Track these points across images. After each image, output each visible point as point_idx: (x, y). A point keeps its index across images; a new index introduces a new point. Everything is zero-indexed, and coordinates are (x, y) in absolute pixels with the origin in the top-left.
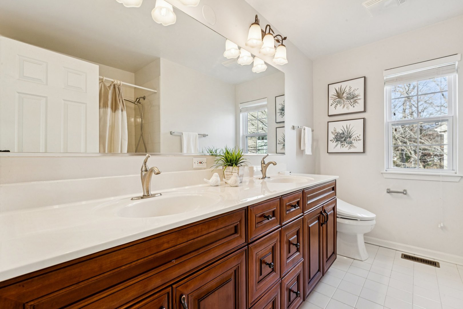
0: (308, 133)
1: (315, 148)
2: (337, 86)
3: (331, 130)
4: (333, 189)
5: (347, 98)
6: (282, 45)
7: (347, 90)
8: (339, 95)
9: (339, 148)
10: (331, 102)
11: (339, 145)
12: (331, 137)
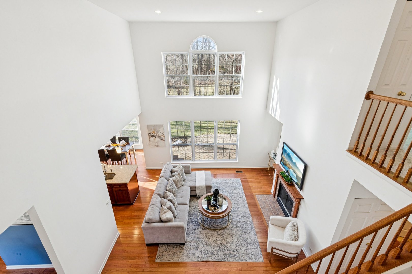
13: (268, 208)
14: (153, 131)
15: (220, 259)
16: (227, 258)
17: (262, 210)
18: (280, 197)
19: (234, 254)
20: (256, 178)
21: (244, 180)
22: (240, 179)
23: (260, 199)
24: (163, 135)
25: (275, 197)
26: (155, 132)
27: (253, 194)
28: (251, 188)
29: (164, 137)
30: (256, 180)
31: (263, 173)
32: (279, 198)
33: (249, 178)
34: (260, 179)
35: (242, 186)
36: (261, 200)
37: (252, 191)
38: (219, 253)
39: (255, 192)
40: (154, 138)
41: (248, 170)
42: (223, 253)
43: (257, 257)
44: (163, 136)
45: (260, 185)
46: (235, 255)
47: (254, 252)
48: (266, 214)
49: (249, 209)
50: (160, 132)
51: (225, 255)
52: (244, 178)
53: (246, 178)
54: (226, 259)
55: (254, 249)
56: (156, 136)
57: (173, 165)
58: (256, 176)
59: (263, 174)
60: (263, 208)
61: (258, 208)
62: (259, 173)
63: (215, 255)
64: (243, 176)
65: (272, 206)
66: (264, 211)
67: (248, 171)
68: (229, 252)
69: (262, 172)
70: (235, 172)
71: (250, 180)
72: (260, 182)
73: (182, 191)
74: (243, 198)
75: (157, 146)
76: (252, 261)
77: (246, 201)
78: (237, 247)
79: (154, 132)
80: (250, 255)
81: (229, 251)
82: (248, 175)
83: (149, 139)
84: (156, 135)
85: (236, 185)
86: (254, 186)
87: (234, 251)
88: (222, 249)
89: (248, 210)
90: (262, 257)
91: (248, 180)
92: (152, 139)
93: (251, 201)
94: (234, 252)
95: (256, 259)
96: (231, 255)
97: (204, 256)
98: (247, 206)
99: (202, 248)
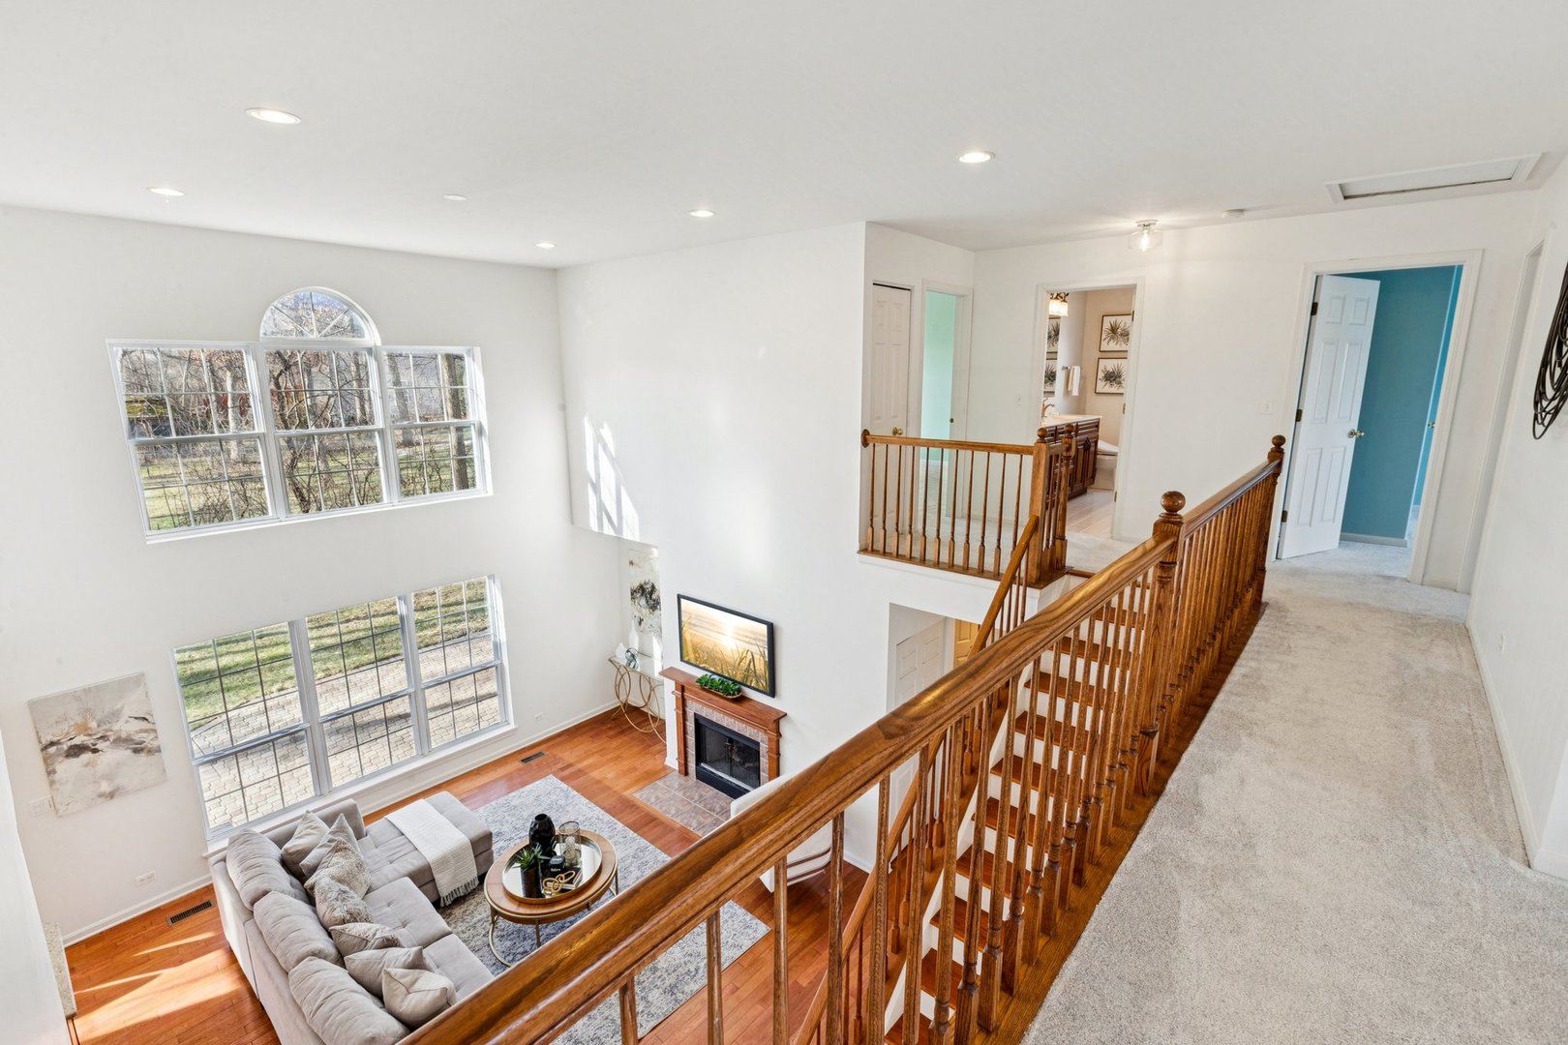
0: (1077, 371)
1: (1082, 389)
2: (1113, 319)
3: (1101, 367)
4: (1097, 426)
5: (1121, 335)
6: (1064, 301)
7: (1122, 325)
8: (1114, 330)
9: (1108, 389)
10: (1104, 336)
11: (1108, 385)
12: (1101, 375)
13: (688, 808)
14: (79, 720)
15: (666, 1008)
16: (683, 993)
17: (678, 820)
18: (706, 762)
19: (692, 969)
20: (601, 750)
21: (566, 773)
22: (551, 776)
23: (653, 800)
24: (144, 725)
25: (686, 773)
26: (93, 725)
27: (621, 797)
28: (607, 783)
29: (152, 736)
30: (602, 756)
31: (610, 728)
32: (703, 765)
33: (580, 761)
34: (615, 748)
35: (575, 793)
36: (657, 798)
37: (615, 792)
38: (650, 999)
39: (627, 788)
40: (86, 757)
41: (558, 740)
42: (661, 990)
43: (750, 931)
44: (146, 731)
45: (626, 764)
46: (697, 970)
47: (735, 926)
48: (694, 824)
49: (643, 840)
50: (127, 713)
51: (671, 990)
52: (562, 769)
53: (570, 766)
54: (680, 996)
55: (730, 921)
56: (100, 745)
57: (269, 834)
58: (594, 745)
59: (611, 733)
60: (677, 815)
61: (663, 823)
62: (597, 734)
63: (643, 1011)
64: (555, 764)
65: (696, 797)
66: (685, 821)
67: (559, 744)
68: (674, 975)
69: (604, 728)
70: (517, 764)
71: (585, 763)
72: (619, 757)
73: (389, 905)
74: (605, 820)
75: (111, 795)
76: (745, 949)
77: (620, 826)
78: (686, 949)
79: (84, 729)
80: (730, 940)
81: (675, 971)
82: (568, 754)
83: (50, 773)
84: (102, 737)
85: (554, 797)
86: (609, 776)
87: (685, 963)
88: (651, 983)
89: (644, 842)
90: (759, 922)
91: (580, 766)
92: (68, 768)
93: (632, 818)
94: (689, 964)
95: (751, 937)
96: (687, 977)
97: (613, 1040)
98: (631, 833)
99: (591, 1028)
